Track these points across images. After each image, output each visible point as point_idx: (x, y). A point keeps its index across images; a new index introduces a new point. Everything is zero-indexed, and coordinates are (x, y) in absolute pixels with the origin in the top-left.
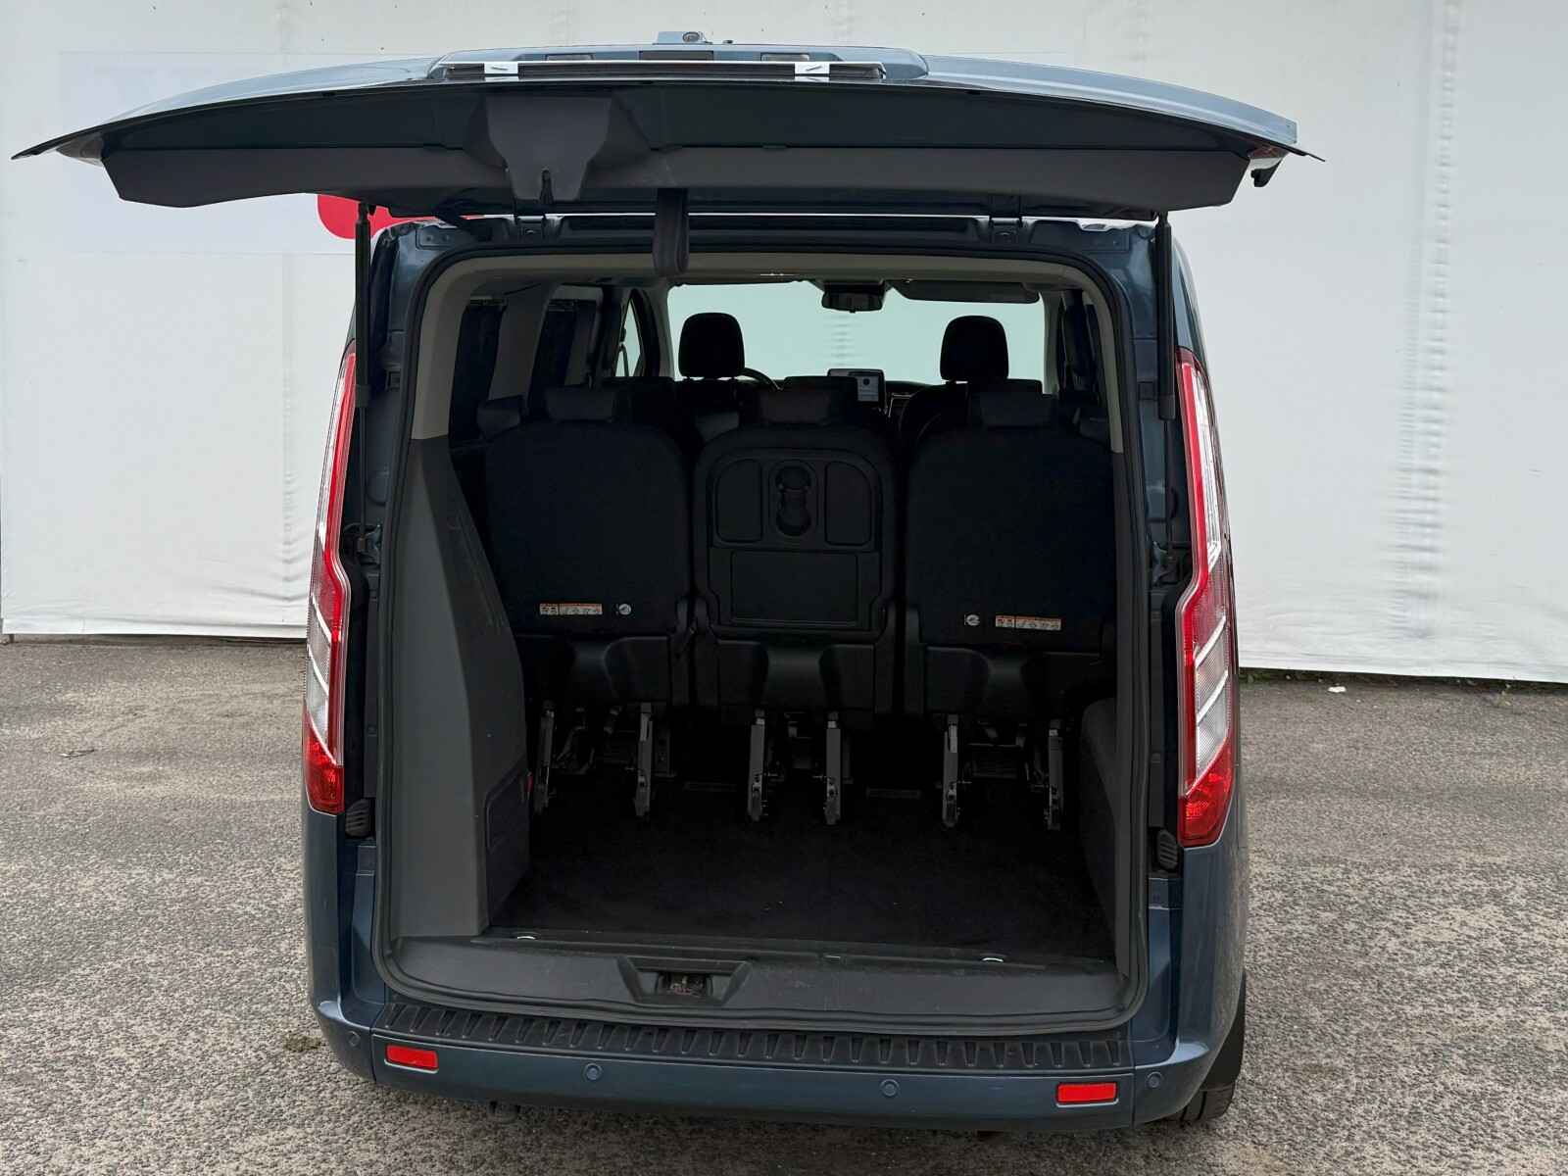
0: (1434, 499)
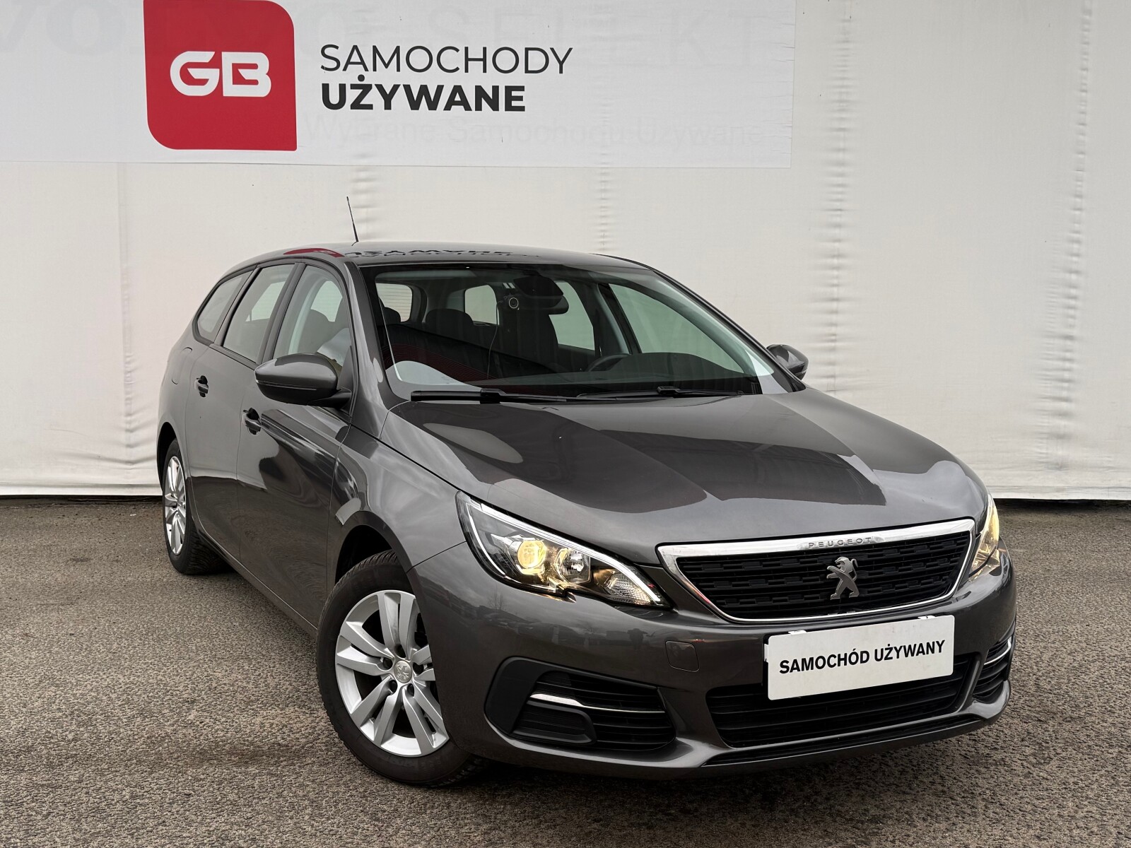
0: (1071, 360)
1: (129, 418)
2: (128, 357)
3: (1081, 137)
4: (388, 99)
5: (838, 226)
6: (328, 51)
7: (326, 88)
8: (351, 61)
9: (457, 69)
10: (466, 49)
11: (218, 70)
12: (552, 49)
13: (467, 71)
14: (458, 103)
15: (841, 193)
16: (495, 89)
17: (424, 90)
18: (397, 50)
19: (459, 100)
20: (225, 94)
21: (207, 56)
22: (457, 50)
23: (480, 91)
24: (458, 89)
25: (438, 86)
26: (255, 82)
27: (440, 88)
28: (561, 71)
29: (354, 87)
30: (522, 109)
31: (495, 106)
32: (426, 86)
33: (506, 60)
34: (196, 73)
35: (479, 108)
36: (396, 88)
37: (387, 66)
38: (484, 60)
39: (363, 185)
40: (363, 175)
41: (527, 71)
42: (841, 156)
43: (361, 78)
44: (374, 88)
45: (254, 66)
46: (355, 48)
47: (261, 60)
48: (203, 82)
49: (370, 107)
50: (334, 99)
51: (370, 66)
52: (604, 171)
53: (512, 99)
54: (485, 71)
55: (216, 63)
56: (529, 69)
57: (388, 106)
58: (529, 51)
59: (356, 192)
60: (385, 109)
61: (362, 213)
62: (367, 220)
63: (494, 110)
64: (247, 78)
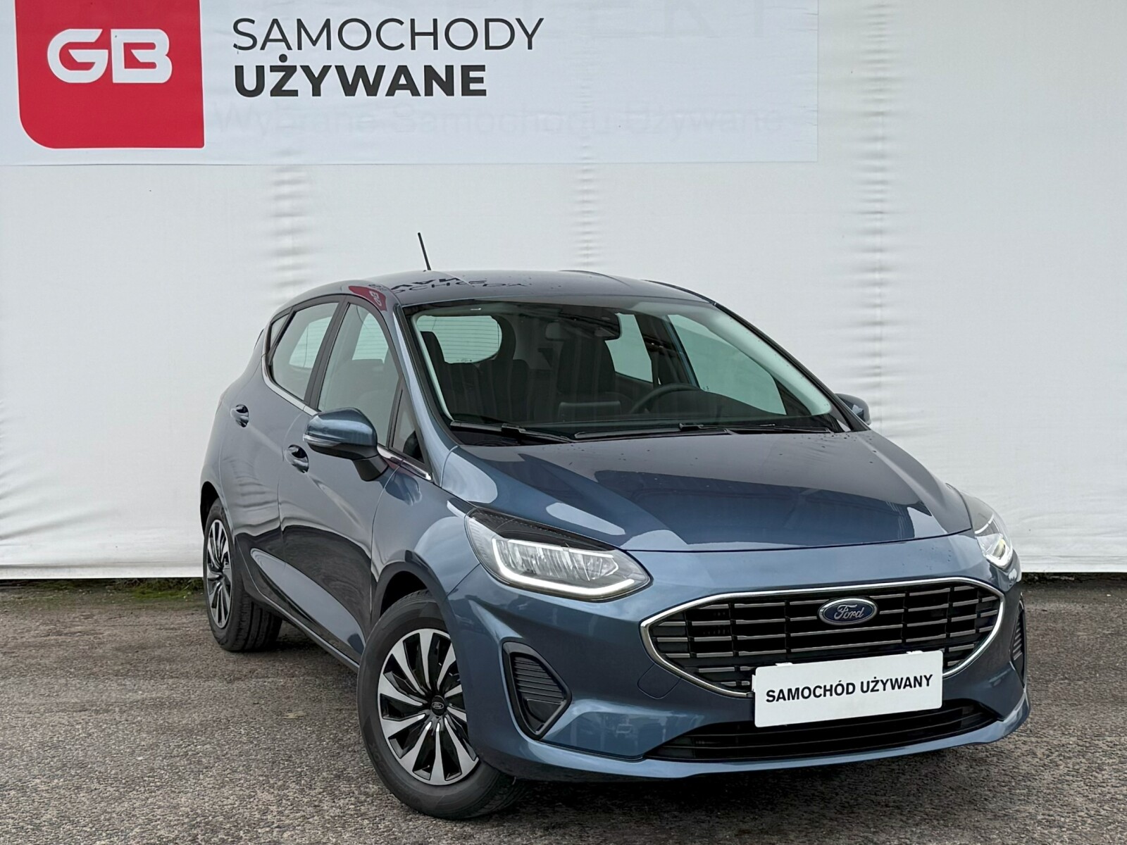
4: (316, 83)
5: (879, 232)
6: (242, 27)
7: (239, 70)
8: (271, 37)
9: (402, 46)
10: (413, 21)
11: (107, 51)
12: (519, 20)
13: (413, 47)
14: (403, 87)
15: (882, 192)
16: (449, 69)
17: (361, 71)
18: (327, 24)
19: (405, 83)
20: (116, 80)
21: (93, 35)
22: (401, 23)
23: (430, 72)
24: (403, 70)
25: (379, 67)
26: (152, 65)
27: (381, 70)
28: (530, 47)
29: (273, 69)
30: (483, 93)
31: (448, 89)
32: (363, 67)
33: (461, 34)
34: (79, 55)
35: (429, 92)
36: (326, 69)
37: (314, 43)
38: (435, 34)
39: (286, 189)
40: (286, 176)
41: (488, 47)
42: (879, 146)
43: (283, 58)
44: (299, 71)
45: (151, 46)
46: (275, 22)
47: (160, 38)
48: (88, 66)
49: (294, 93)
50: (250, 83)
51: (294, 43)
53: (470, 81)
54: (436, 47)
56: (491, 44)
57: (316, 92)
58: (490, 23)
59: (279, 198)
60: (313, 95)
61: (287, 223)
62: (292, 232)
63: (447, 95)
64: (141, 60)
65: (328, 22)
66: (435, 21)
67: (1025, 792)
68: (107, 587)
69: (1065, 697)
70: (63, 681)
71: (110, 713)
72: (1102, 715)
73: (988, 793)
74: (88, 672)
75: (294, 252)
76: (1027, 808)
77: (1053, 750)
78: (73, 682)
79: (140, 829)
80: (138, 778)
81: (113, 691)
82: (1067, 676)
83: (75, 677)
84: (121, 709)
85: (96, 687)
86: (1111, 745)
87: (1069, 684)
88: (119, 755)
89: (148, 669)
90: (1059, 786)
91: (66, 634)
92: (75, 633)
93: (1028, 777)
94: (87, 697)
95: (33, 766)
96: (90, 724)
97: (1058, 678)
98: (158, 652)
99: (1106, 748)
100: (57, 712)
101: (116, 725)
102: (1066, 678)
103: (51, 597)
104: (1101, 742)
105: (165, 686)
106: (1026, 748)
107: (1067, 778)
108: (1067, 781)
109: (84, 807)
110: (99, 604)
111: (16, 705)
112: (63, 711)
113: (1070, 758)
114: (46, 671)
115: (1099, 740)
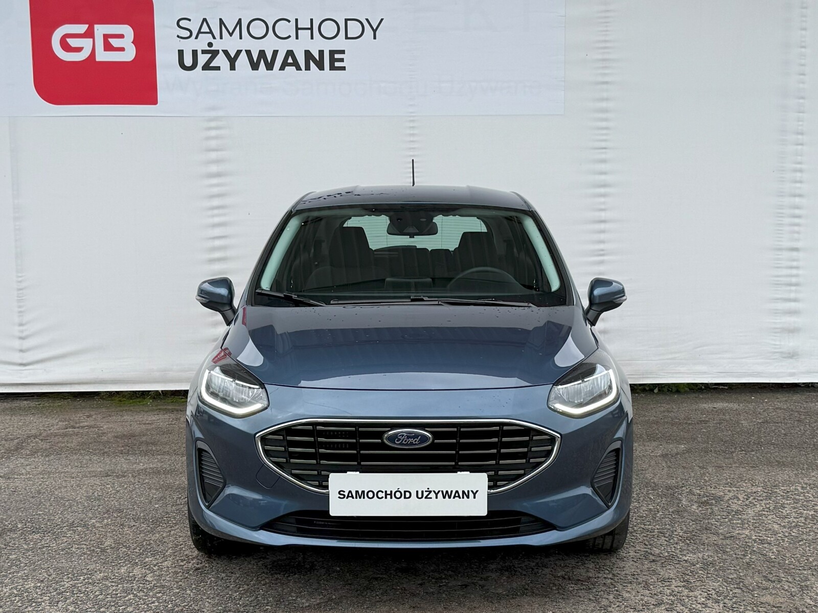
0: (797, 268)
1: (21, 328)
2: (21, 277)
3: (801, 86)
4: (232, 62)
5: (603, 161)
6: (182, 23)
7: (181, 53)
8: (202, 31)
9: (289, 37)
10: (297, 20)
11: (91, 40)
12: (367, 20)
13: (297, 38)
14: (290, 65)
15: (606, 134)
16: (321, 53)
17: (262, 54)
18: (240, 22)
19: (292, 62)
20: (99, 58)
21: (82, 28)
22: (289, 21)
23: (308, 55)
24: (290, 53)
25: (274, 51)
26: (122, 49)
27: (275, 53)
28: (375, 38)
29: (204, 52)
30: (343, 68)
31: (321, 67)
32: (264, 51)
33: (329, 29)
34: (73, 42)
35: (308, 68)
36: (239, 52)
37: (231, 34)
38: (311, 29)
39: (213, 133)
40: (213, 124)
41: (347, 38)
42: (604, 105)
43: (210, 45)
44: (221, 53)
45: (121, 36)
46: (205, 20)
47: (127, 31)
48: (79, 50)
49: (218, 68)
50: (188, 61)
51: (217, 34)
52: (412, 119)
53: (335, 61)
54: (312, 38)
55: (89, 34)
56: (349, 36)
57: (233, 67)
58: (348, 22)
59: (208, 138)
60: (231, 70)
61: (213, 155)
62: (217, 161)
63: (320, 70)
64: (115, 46)
65: (240, 20)
66: (312, 20)
67: (740, 521)
68: (95, 397)
69: (746, 462)
70: (87, 457)
71: (126, 478)
72: (774, 473)
73: (716, 523)
74: (102, 452)
75: (218, 175)
76: (744, 532)
77: (749, 496)
78: (95, 458)
79: (172, 550)
80: (160, 518)
81: (122, 463)
82: (743, 449)
83: (94, 454)
84: (133, 475)
85: (111, 461)
86: (786, 492)
87: (746, 454)
88: (142, 504)
89: (141, 449)
90: (760, 518)
91: (78, 428)
92: (84, 427)
93: (737, 512)
94: (107, 467)
95: (87, 511)
96: (116, 484)
97: (737, 450)
98: (144, 439)
99: (782, 494)
100: (91, 477)
101: (133, 485)
102: (743, 450)
103: (60, 404)
104: (778, 490)
105: (157, 460)
106: (731, 494)
107: (764, 513)
108: (764, 515)
109: (130, 537)
110: (93, 408)
111: (62, 473)
112: (95, 476)
113: (761, 500)
114: (73, 451)
115: (776, 489)
